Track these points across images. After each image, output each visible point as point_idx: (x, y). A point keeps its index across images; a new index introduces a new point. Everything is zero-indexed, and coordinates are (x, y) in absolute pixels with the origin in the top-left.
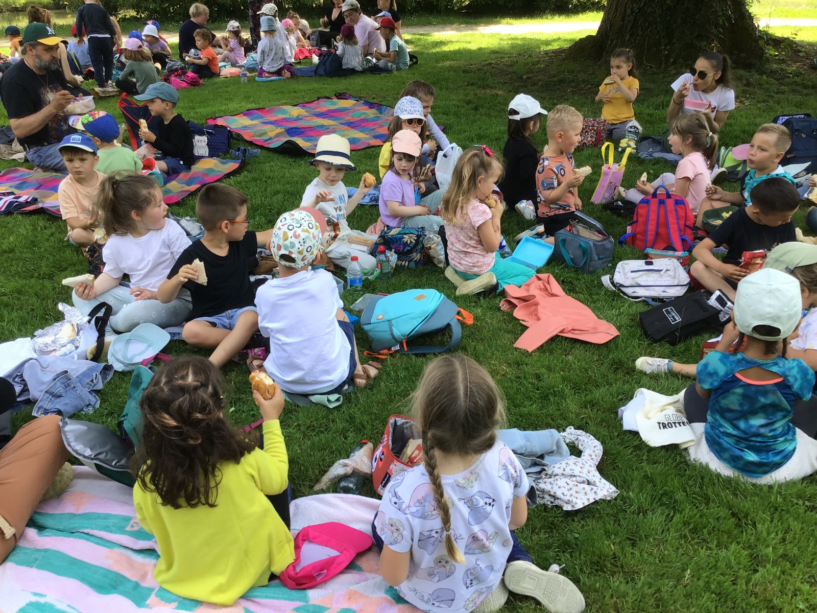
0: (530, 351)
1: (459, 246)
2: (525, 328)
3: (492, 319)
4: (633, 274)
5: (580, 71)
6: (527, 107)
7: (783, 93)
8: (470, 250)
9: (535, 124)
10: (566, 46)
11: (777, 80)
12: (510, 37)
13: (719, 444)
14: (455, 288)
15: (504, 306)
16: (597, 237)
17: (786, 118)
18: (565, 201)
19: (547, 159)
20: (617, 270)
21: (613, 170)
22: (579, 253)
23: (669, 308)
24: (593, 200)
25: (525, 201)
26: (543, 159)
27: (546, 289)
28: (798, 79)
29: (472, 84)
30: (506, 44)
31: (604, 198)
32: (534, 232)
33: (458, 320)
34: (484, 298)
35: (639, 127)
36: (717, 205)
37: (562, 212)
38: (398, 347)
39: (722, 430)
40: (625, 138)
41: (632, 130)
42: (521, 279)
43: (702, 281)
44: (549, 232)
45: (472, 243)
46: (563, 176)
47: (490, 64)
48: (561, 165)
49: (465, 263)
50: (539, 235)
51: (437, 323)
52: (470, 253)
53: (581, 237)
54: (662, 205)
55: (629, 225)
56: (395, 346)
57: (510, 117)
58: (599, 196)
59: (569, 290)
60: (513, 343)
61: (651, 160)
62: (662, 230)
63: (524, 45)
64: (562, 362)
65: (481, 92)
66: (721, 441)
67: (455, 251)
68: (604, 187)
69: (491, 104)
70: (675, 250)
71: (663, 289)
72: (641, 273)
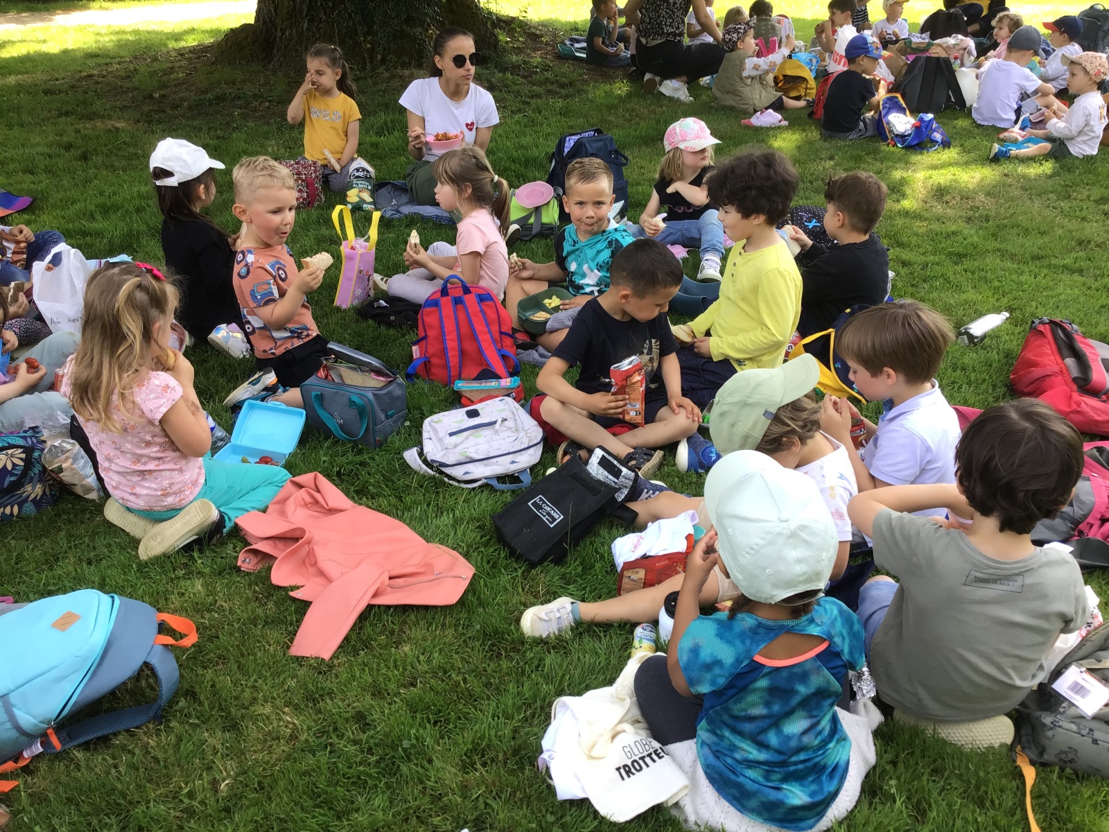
0: (327, 656)
1: (124, 463)
2: (304, 606)
3: (229, 598)
4: (453, 437)
5: (244, 81)
6: (185, 162)
7: (538, 96)
8: (151, 466)
9: (207, 188)
10: (209, 40)
11: (525, 77)
12: (111, 30)
13: (739, 786)
14: (135, 542)
15: (246, 563)
16: (375, 382)
17: (576, 138)
18: (297, 323)
19: (250, 252)
20: (425, 435)
21: (360, 251)
22: (352, 414)
23: (537, 499)
24: (337, 302)
25: (224, 326)
26: (243, 252)
27: (317, 502)
28: (549, 75)
29: (67, 114)
30: (108, 41)
31: (355, 297)
32: (260, 386)
33: (166, 646)
34: (201, 551)
35: (370, 169)
36: (534, 288)
37: (297, 343)
38: (38, 748)
39: (738, 756)
40: (352, 187)
41: (361, 174)
42: (264, 495)
43: (562, 429)
44: (287, 380)
45: (154, 451)
46: (283, 280)
47: (90, 76)
48: (278, 263)
49: (145, 492)
50: (271, 391)
51: (120, 671)
52: (150, 471)
53: (350, 386)
54: (459, 306)
55: (415, 343)
56: (30, 746)
57: (158, 183)
58: (347, 296)
59: (357, 492)
60: (288, 647)
61: (400, 219)
62: (468, 346)
63: (138, 42)
64: (396, 667)
65: (87, 127)
66: (741, 779)
67: (118, 473)
68: (350, 279)
69: (110, 147)
70: (498, 377)
71: (510, 458)
72: (465, 434)
